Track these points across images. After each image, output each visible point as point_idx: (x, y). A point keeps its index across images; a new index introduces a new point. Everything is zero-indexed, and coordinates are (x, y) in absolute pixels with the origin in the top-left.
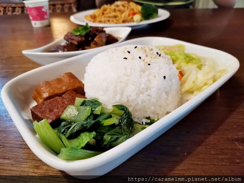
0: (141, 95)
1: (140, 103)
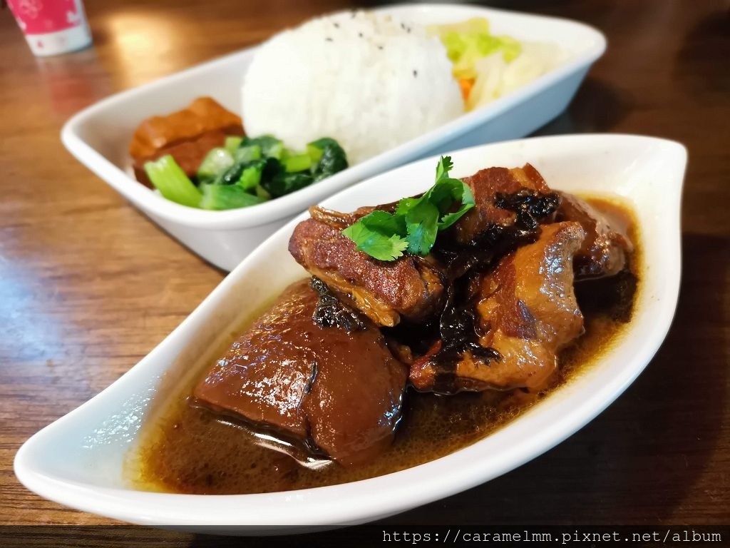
0: (365, 115)
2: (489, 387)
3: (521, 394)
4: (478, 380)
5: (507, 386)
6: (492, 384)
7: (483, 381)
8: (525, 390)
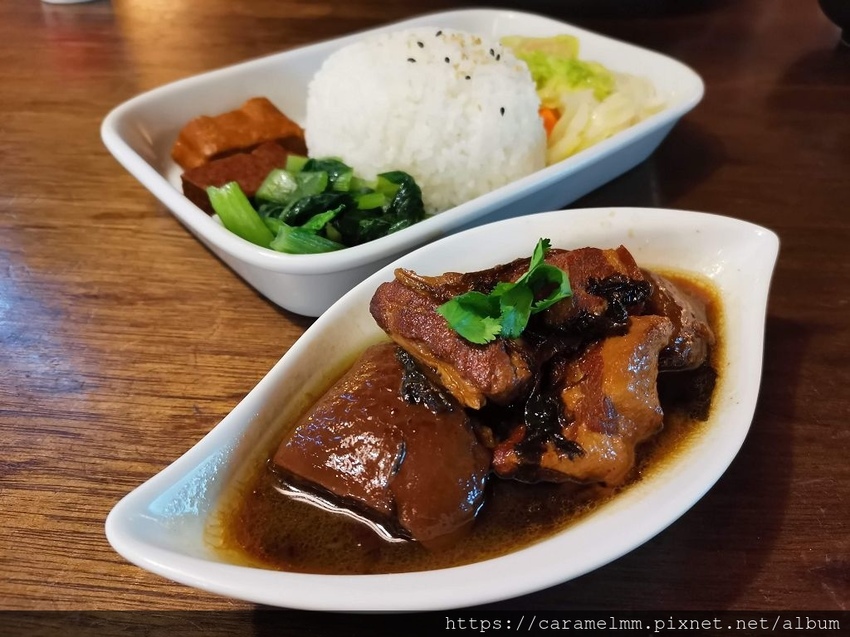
0: (445, 151)
1: (441, 170)
2: (569, 479)
3: (599, 488)
4: (559, 472)
5: (586, 480)
6: (573, 477)
7: (564, 474)
8: (603, 485)
